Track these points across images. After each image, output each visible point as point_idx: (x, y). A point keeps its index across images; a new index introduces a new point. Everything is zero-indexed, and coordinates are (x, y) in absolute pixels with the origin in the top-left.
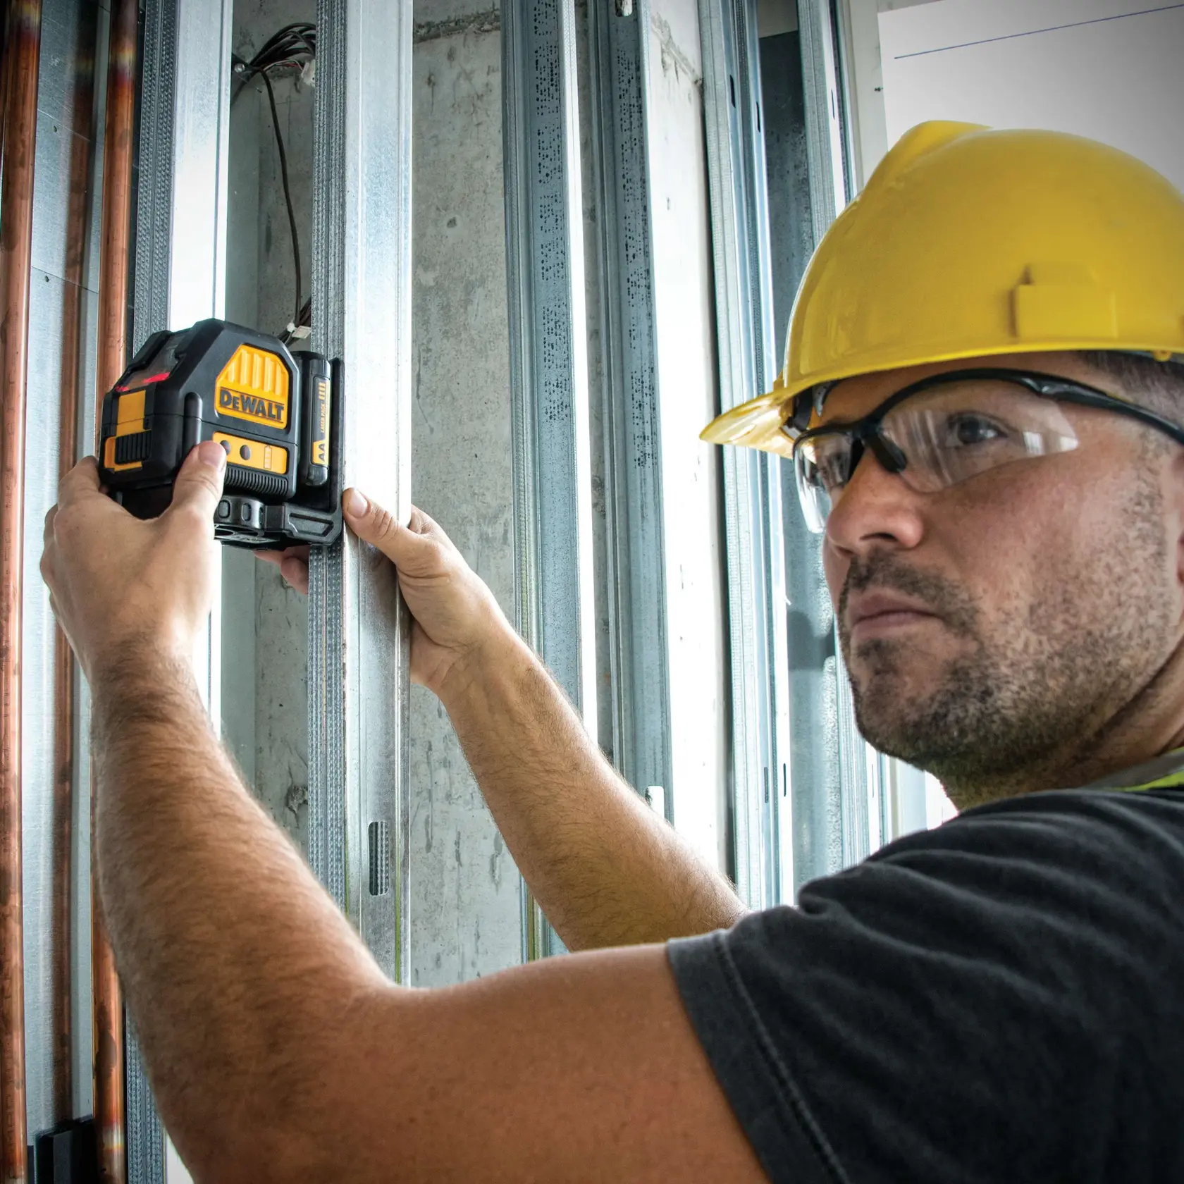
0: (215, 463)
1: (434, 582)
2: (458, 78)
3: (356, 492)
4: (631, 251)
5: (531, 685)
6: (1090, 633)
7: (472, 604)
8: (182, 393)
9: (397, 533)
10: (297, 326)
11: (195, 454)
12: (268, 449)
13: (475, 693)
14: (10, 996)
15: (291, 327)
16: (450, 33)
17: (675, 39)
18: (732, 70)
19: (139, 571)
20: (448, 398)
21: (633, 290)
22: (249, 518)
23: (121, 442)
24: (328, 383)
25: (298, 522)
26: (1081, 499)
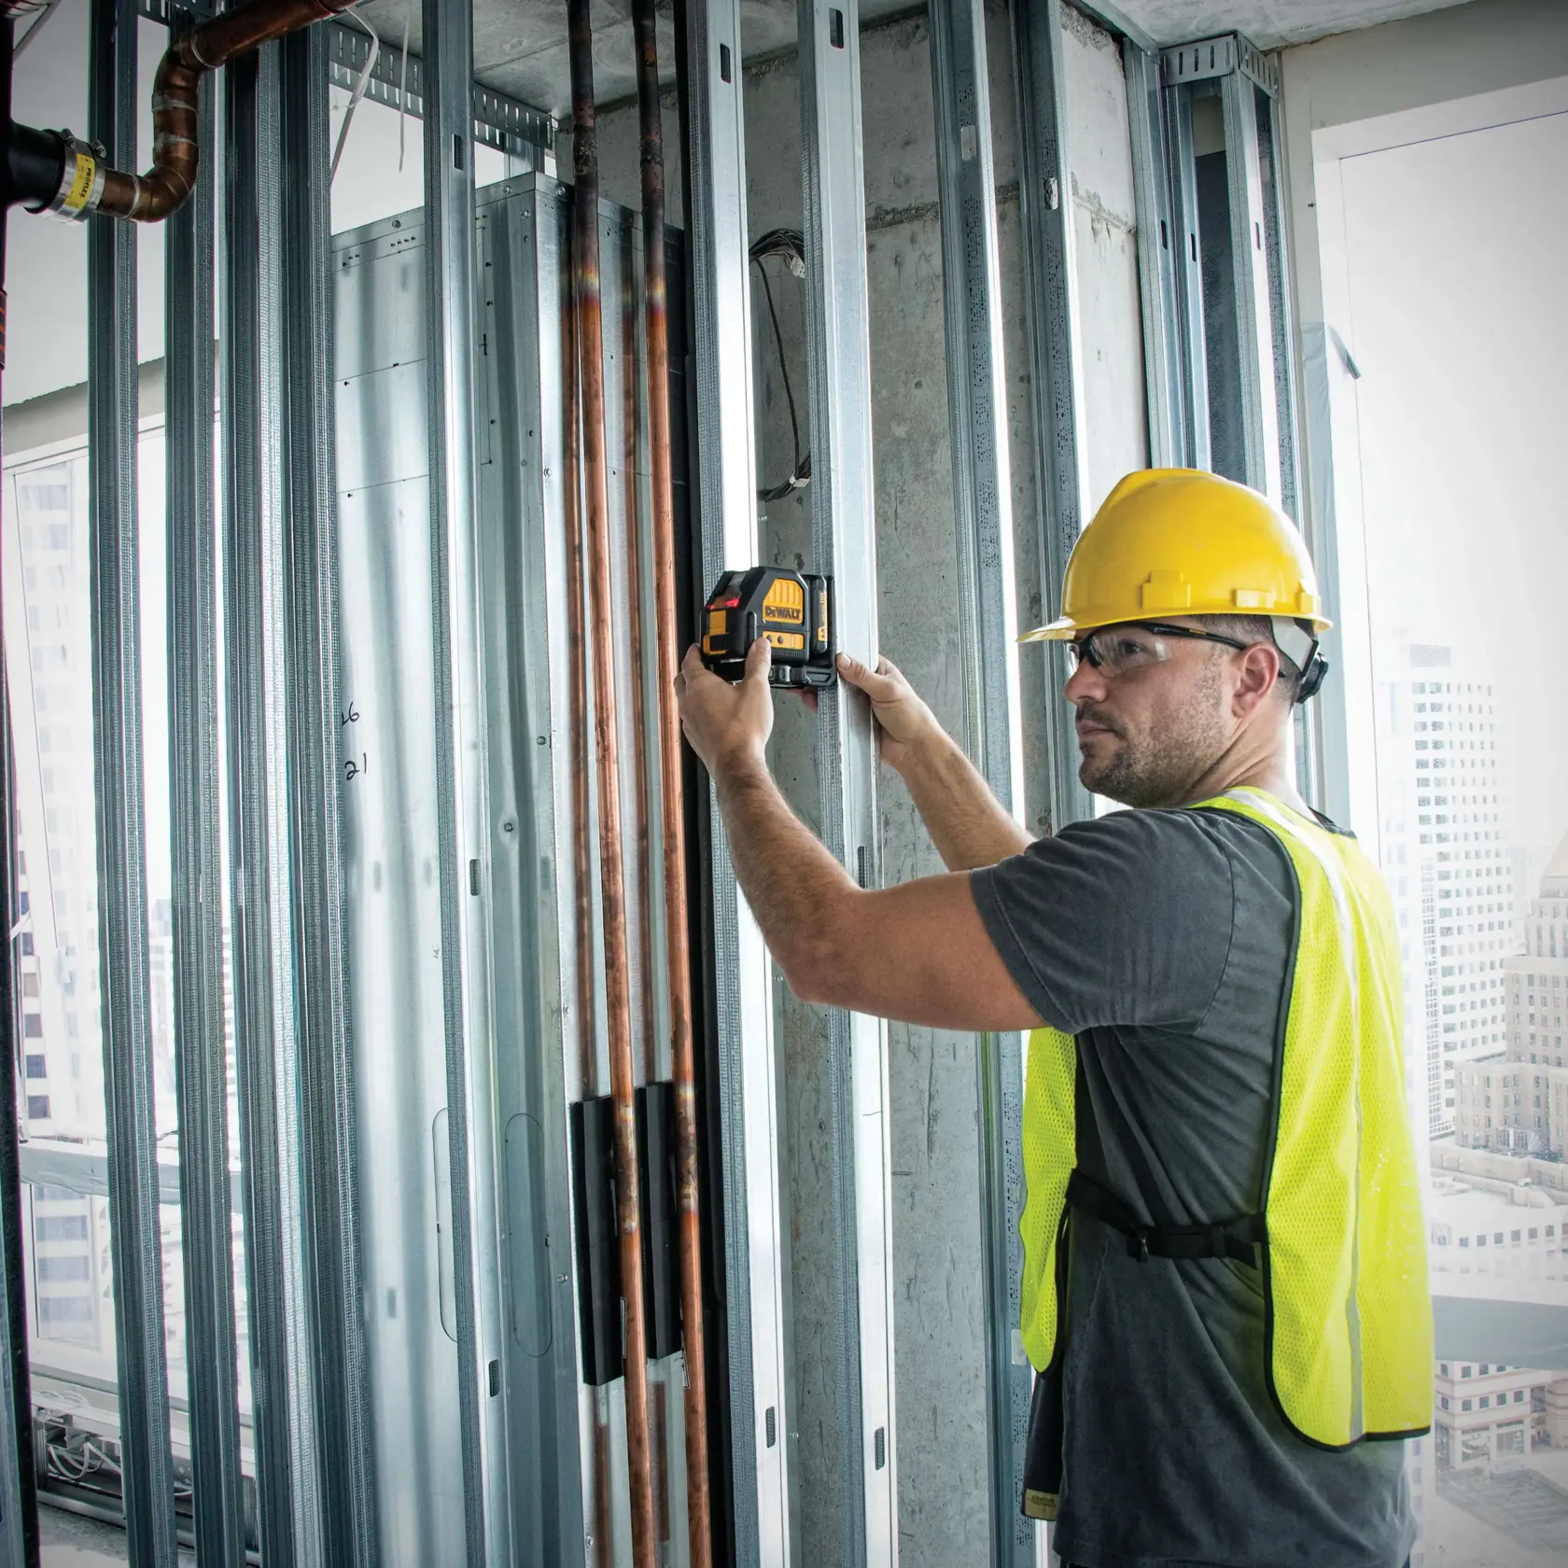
0: (765, 649)
1: (892, 705)
2: (920, 259)
3: (844, 655)
4: (1061, 411)
5: (954, 764)
6: (1178, 741)
7: (915, 716)
8: (745, 612)
9: (870, 677)
10: (797, 479)
11: (754, 647)
12: (793, 636)
13: (920, 770)
14: (620, 983)
15: (792, 480)
16: (910, 220)
17: (1105, 205)
18: (1164, 215)
19: (734, 713)
20: (920, 530)
21: (1062, 443)
22: (784, 677)
23: (713, 638)
24: (825, 592)
25: (809, 675)
26: (1174, 679)
